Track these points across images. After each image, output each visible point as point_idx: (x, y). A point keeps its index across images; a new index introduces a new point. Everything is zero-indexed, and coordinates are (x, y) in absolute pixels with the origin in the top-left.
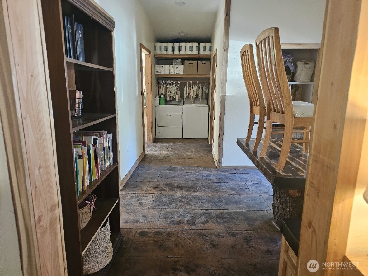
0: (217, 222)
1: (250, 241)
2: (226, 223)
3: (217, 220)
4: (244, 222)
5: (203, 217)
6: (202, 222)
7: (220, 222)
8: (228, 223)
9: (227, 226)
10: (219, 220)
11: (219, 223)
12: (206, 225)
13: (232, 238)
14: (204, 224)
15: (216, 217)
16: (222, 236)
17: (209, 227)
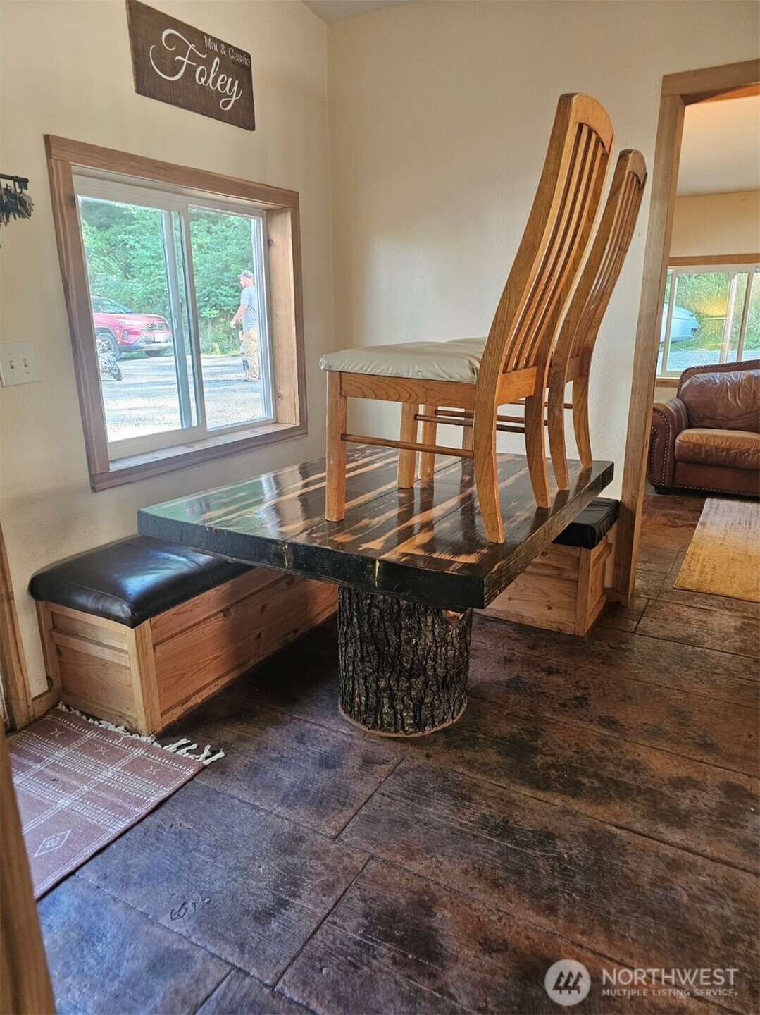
0: (637, 772)
1: (576, 698)
2: (608, 760)
3: (635, 780)
4: (544, 745)
5: (685, 805)
6: (695, 785)
7: (627, 768)
8: (601, 760)
9: (610, 750)
10: (628, 778)
11: (634, 767)
12: (682, 772)
13: (618, 716)
14: (688, 778)
15: (632, 790)
16: (644, 730)
17: (675, 762)
